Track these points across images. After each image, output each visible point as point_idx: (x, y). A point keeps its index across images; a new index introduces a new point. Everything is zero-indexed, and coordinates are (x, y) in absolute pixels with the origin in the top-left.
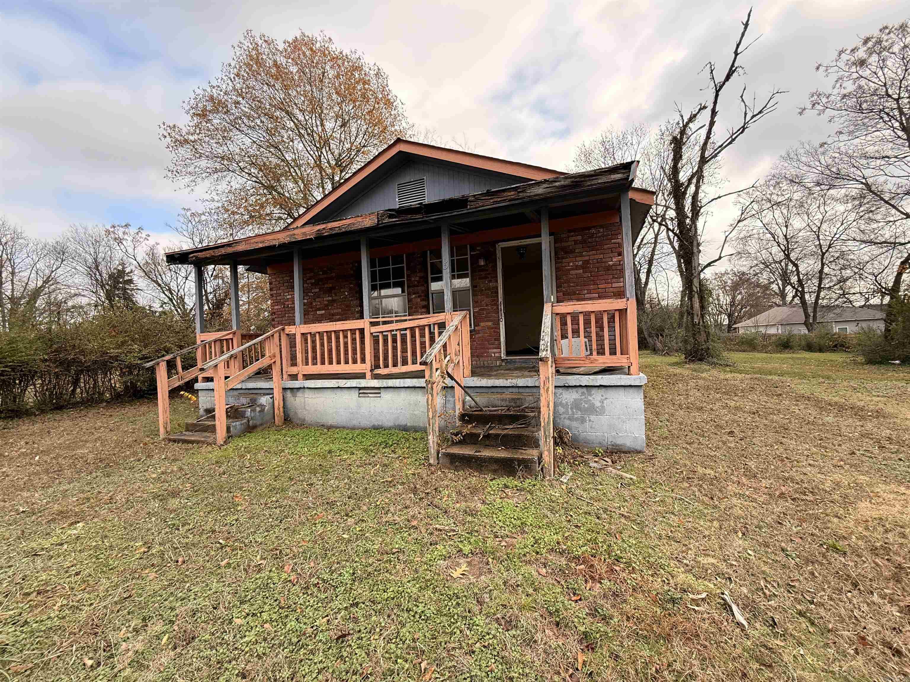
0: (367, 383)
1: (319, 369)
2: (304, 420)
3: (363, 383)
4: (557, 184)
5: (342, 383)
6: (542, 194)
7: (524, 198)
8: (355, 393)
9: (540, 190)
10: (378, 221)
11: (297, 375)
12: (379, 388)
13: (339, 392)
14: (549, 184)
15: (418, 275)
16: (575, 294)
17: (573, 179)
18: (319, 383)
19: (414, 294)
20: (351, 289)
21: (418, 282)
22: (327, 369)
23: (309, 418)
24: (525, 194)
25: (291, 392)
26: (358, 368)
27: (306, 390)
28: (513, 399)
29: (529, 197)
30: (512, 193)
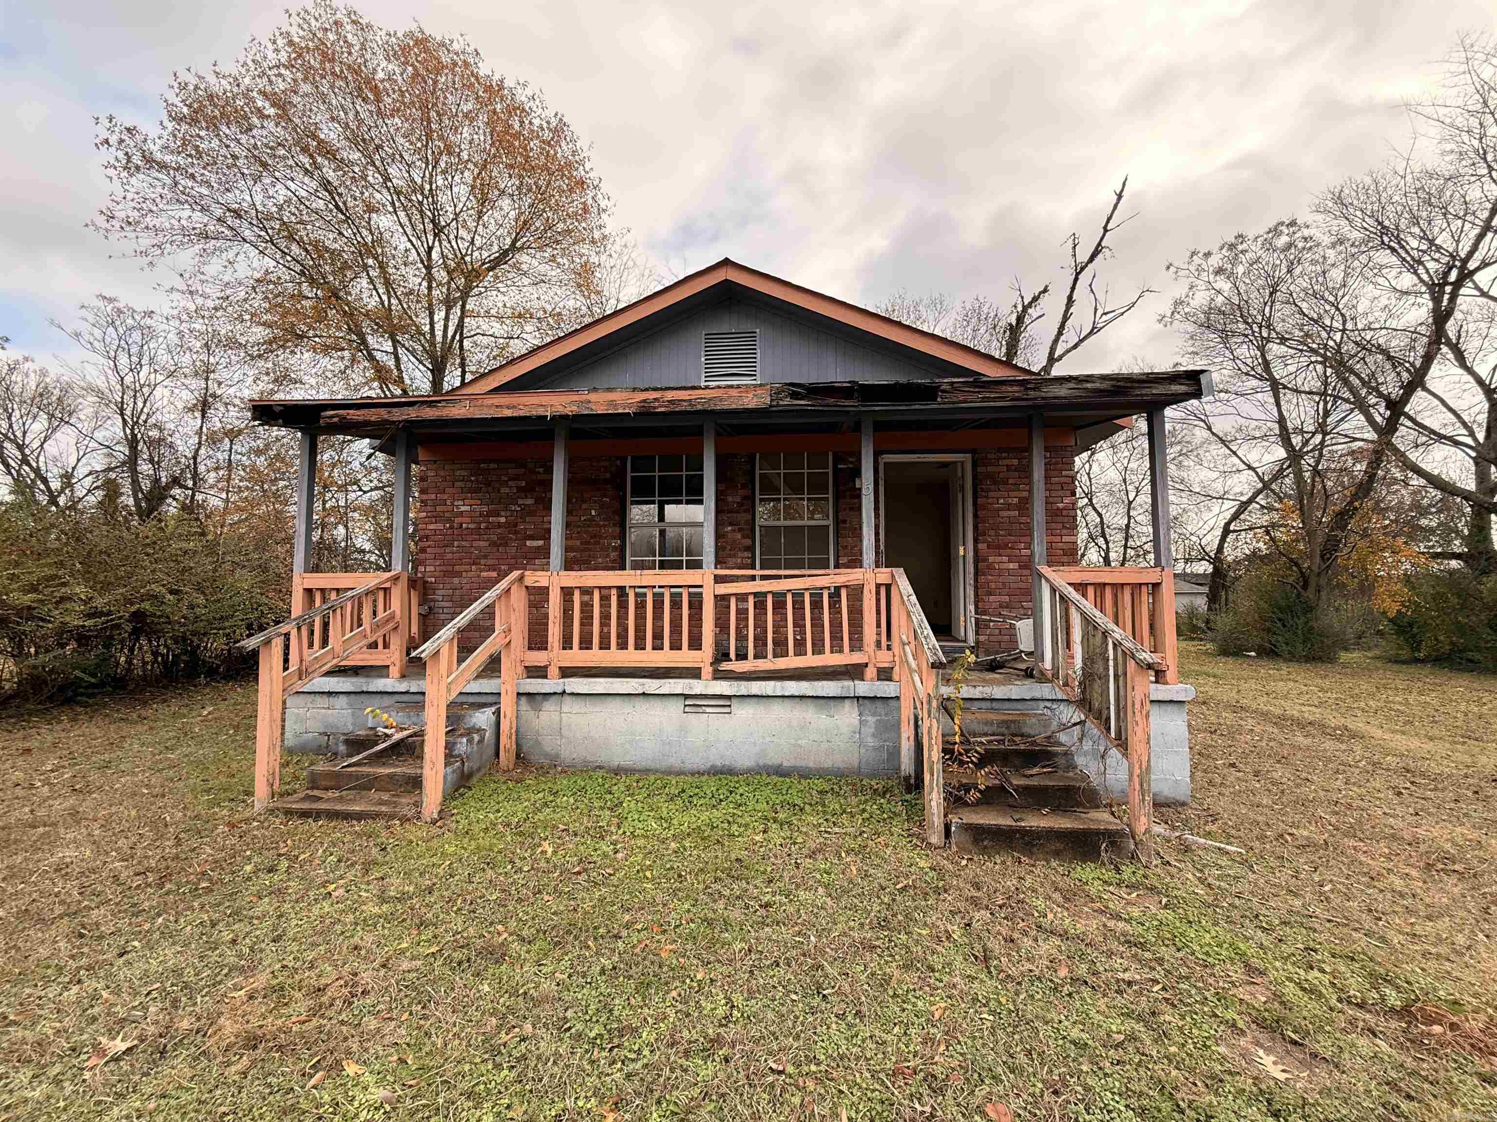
0: (706, 686)
1: (595, 657)
2: (557, 756)
3: (697, 687)
4: (1089, 385)
5: (652, 685)
6: (1065, 398)
7: (1036, 399)
8: (677, 706)
9: (1062, 391)
10: (772, 400)
11: (546, 667)
12: (729, 697)
13: (639, 703)
14: (1077, 384)
15: (741, 492)
16: (1006, 546)
17: (1114, 383)
18: (601, 685)
19: (731, 524)
20: (602, 506)
21: (740, 504)
22: (614, 657)
23: (568, 753)
24: (1038, 394)
25: (529, 702)
26: (685, 657)
27: (567, 699)
28: (1003, 722)
29: (1043, 399)
30: (1016, 388)
